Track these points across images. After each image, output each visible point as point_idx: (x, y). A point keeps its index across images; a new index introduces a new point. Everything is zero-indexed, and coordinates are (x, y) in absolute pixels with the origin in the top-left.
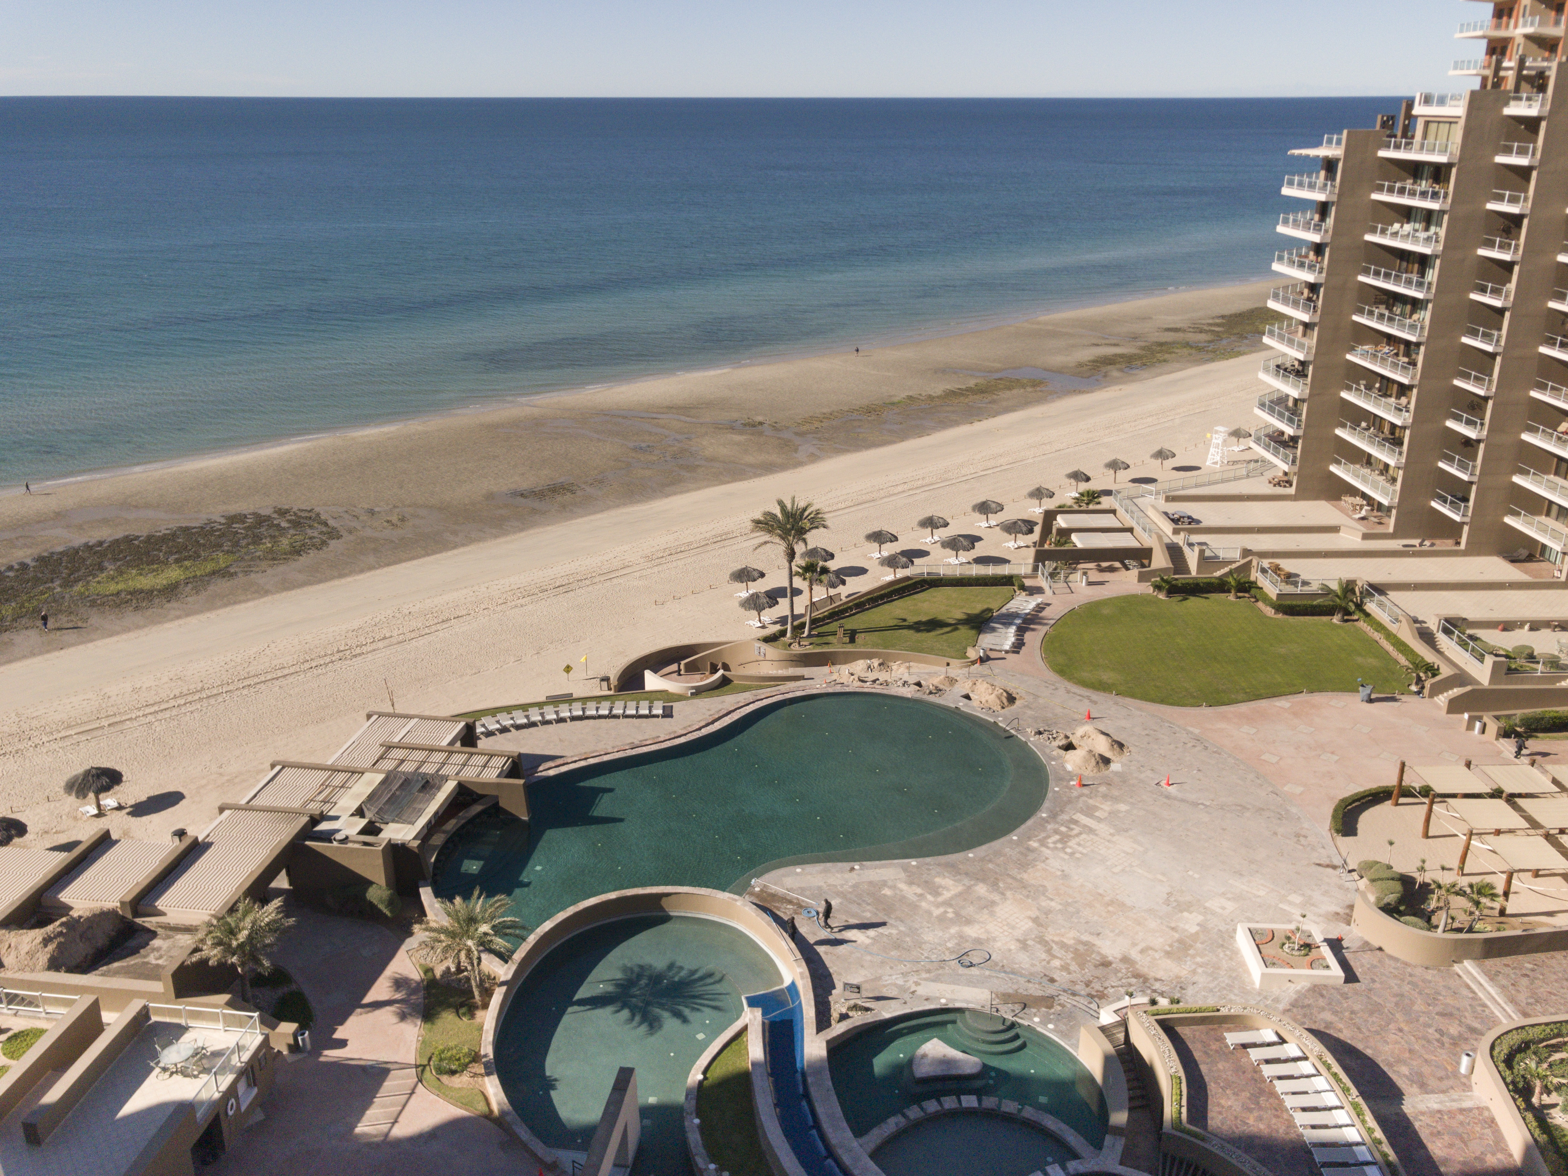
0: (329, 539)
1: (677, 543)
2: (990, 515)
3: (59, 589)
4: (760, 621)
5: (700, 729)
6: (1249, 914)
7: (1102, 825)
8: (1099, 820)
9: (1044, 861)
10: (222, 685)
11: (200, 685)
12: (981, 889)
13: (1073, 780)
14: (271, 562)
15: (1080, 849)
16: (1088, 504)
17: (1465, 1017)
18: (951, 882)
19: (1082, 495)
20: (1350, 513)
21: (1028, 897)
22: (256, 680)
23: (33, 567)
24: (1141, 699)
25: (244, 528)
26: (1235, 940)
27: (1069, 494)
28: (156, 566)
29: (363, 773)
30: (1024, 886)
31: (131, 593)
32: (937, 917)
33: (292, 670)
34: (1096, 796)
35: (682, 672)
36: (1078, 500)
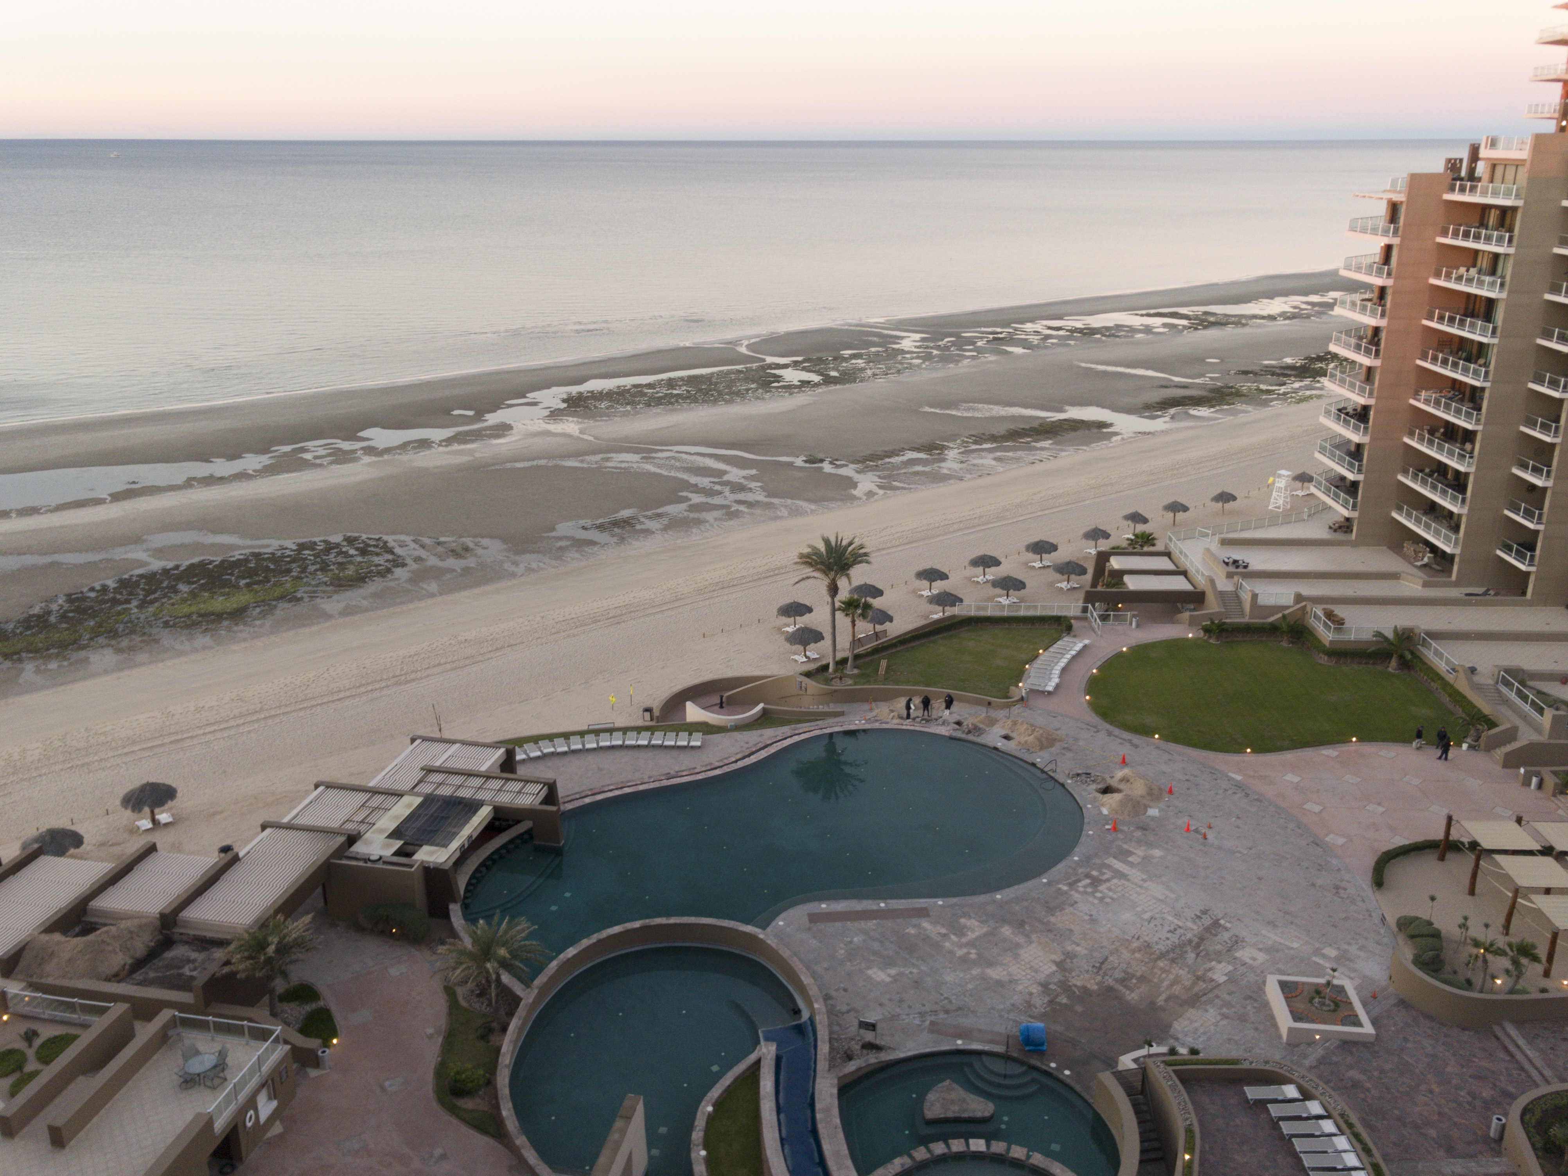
0: (394, 566)
1: (730, 577)
2: (1044, 555)
3: (135, 610)
4: (805, 655)
5: (736, 761)
6: (1280, 966)
7: (1134, 871)
8: (1132, 865)
9: (1072, 905)
10: (280, 707)
11: (259, 706)
12: (1007, 931)
13: (1107, 824)
14: (338, 589)
15: (1111, 894)
16: (1142, 546)
17: (1500, 1081)
18: (976, 923)
19: (1136, 536)
20: (1412, 560)
21: (1053, 941)
22: (314, 702)
23: (114, 589)
24: (1184, 744)
25: (313, 555)
26: (1264, 992)
27: (1124, 534)
28: (227, 590)
29: (402, 796)
30: (1049, 929)
31: (201, 615)
32: (960, 957)
33: (348, 694)
34: (1131, 840)
35: (724, 705)
36: (1132, 542)
